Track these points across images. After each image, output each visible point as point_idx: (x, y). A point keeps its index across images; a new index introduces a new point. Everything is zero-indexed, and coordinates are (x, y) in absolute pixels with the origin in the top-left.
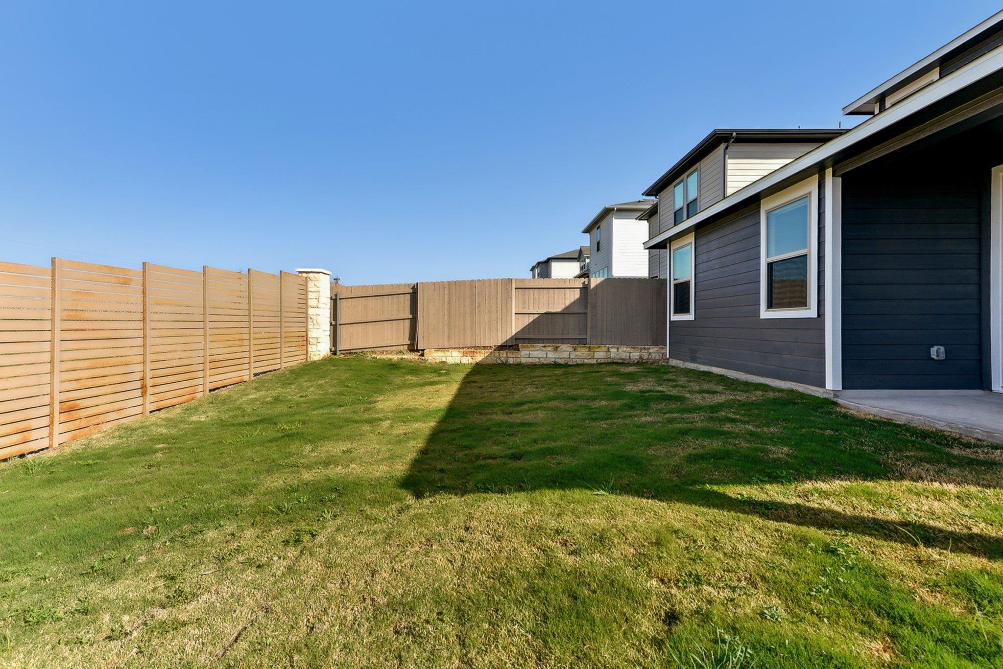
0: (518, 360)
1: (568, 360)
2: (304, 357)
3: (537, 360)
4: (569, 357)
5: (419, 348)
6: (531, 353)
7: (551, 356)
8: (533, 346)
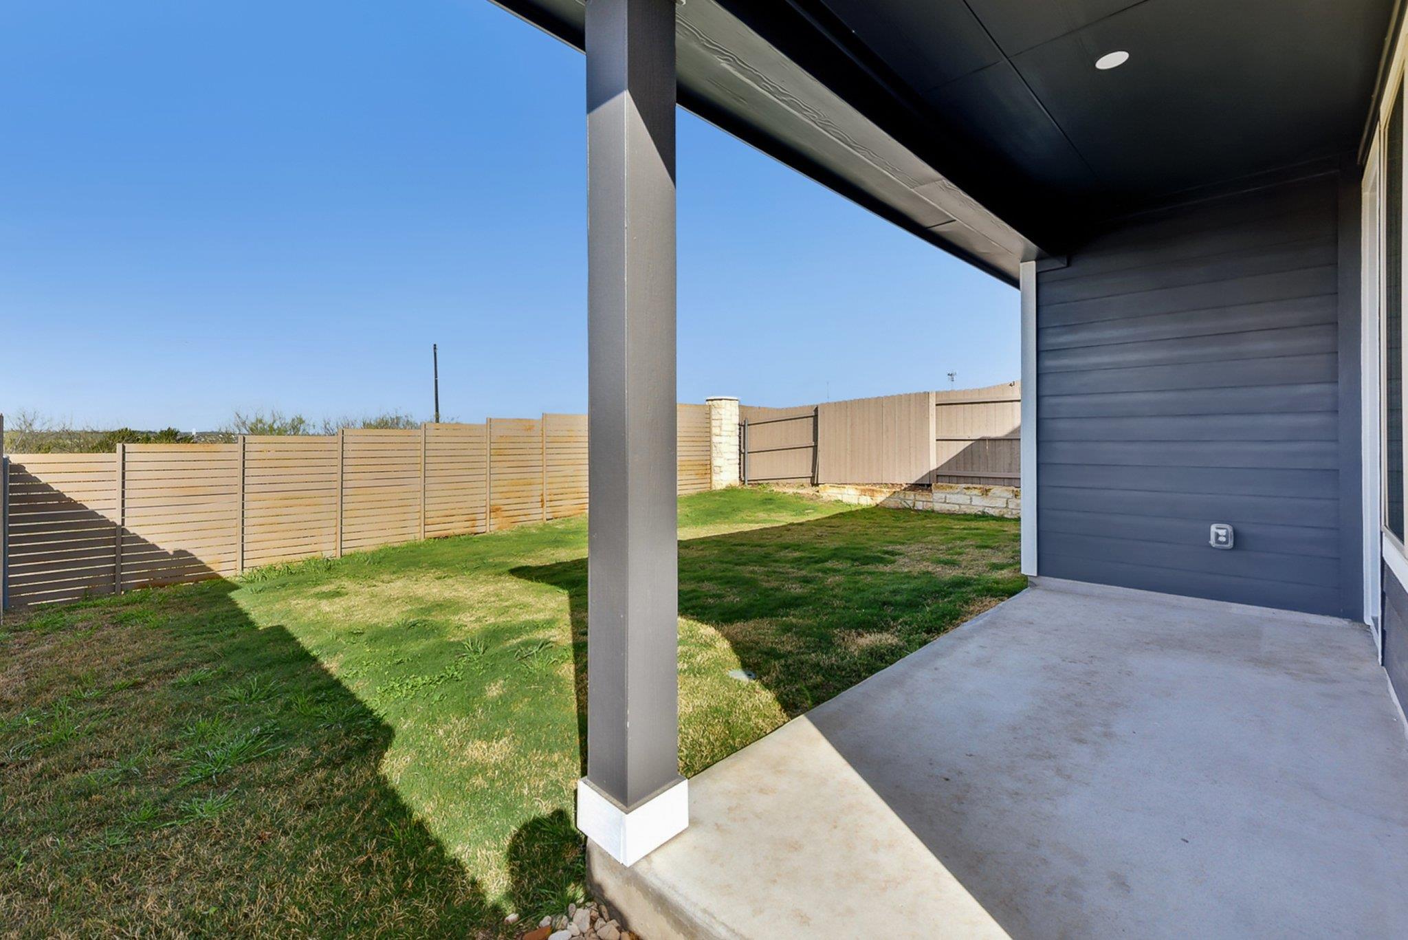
0: (930, 505)
1: (1005, 510)
2: (709, 485)
3: (957, 507)
4: (1007, 507)
5: (819, 482)
6: (948, 496)
7: (977, 503)
8: (951, 487)
